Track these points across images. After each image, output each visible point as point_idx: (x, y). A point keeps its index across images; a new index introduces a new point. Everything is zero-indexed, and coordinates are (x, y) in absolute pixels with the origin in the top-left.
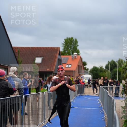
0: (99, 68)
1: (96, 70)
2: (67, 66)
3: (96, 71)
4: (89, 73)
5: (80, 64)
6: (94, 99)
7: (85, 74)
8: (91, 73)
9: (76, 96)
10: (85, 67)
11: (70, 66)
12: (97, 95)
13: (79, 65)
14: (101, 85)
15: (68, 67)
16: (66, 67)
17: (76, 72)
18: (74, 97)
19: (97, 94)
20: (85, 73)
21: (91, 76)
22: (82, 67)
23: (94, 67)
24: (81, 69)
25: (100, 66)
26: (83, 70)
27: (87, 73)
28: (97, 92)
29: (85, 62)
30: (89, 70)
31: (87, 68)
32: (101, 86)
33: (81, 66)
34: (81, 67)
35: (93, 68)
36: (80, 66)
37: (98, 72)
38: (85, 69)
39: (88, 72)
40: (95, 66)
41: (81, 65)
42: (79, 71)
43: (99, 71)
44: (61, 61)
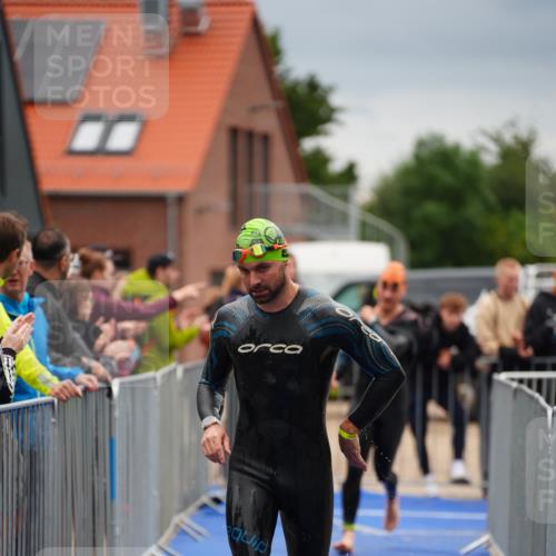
0: (490, 158)
1: (446, 178)
2: (88, 137)
3: (454, 198)
4: (364, 225)
5: (254, 110)
6: (422, 532)
7: (309, 239)
8: (384, 226)
9: (205, 499)
10: (309, 144)
11: (124, 136)
12: (462, 482)
13: (242, 120)
14: (509, 360)
15: (101, 152)
16: (72, 153)
17: (201, 211)
18: (183, 519)
19: (459, 470)
20: (312, 222)
21: (394, 257)
22: (279, 151)
23: (421, 144)
24: (267, 179)
25: (497, 140)
26: (285, 187)
27: (344, 218)
28: (459, 450)
29: (313, 85)
30: (364, 193)
31: (337, 166)
32: (503, 377)
33: (266, 138)
34: (258, 147)
35: (418, 157)
36: (250, 135)
37: (474, 211)
38: (313, 169)
39: (355, 213)
40: (438, 139)
41: (268, 122)
42: (234, 196)
43: (492, 198)
44: (13, 65)
